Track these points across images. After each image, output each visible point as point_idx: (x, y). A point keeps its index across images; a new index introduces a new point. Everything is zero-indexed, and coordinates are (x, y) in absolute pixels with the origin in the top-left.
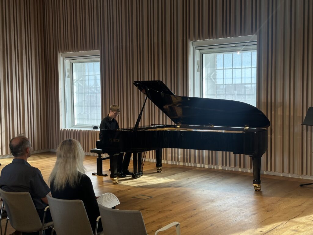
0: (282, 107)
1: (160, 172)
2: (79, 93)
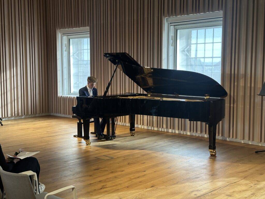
0: (244, 78)
1: (134, 135)
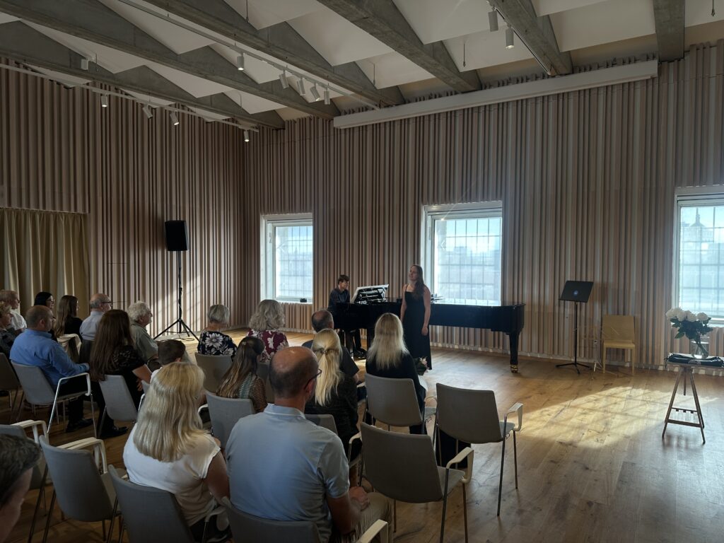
2: (282, 261)
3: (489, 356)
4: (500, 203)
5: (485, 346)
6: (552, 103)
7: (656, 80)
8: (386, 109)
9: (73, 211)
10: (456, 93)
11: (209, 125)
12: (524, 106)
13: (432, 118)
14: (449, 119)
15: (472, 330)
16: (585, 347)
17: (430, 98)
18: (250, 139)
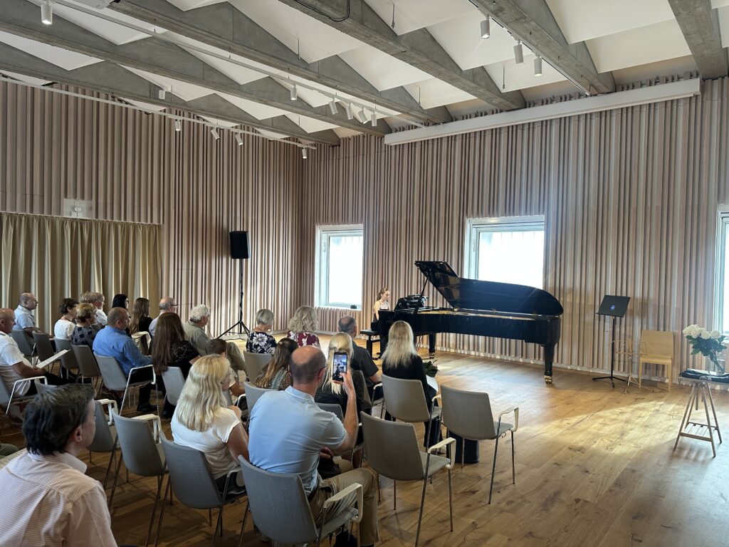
0: (571, 294)
1: (433, 358)
3: (529, 367)
4: (542, 217)
5: (526, 358)
6: (595, 121)
7: (700, 99)
8: (434, 127)
9: (149, 223)
10: (501, 111)
11: (272, 143)
12: (567, 123)
13: (478, 135)
14: (494, 135)
15: (513, 341)
16: (624, 362)
17: (476, 116)
18: (308, 156)
